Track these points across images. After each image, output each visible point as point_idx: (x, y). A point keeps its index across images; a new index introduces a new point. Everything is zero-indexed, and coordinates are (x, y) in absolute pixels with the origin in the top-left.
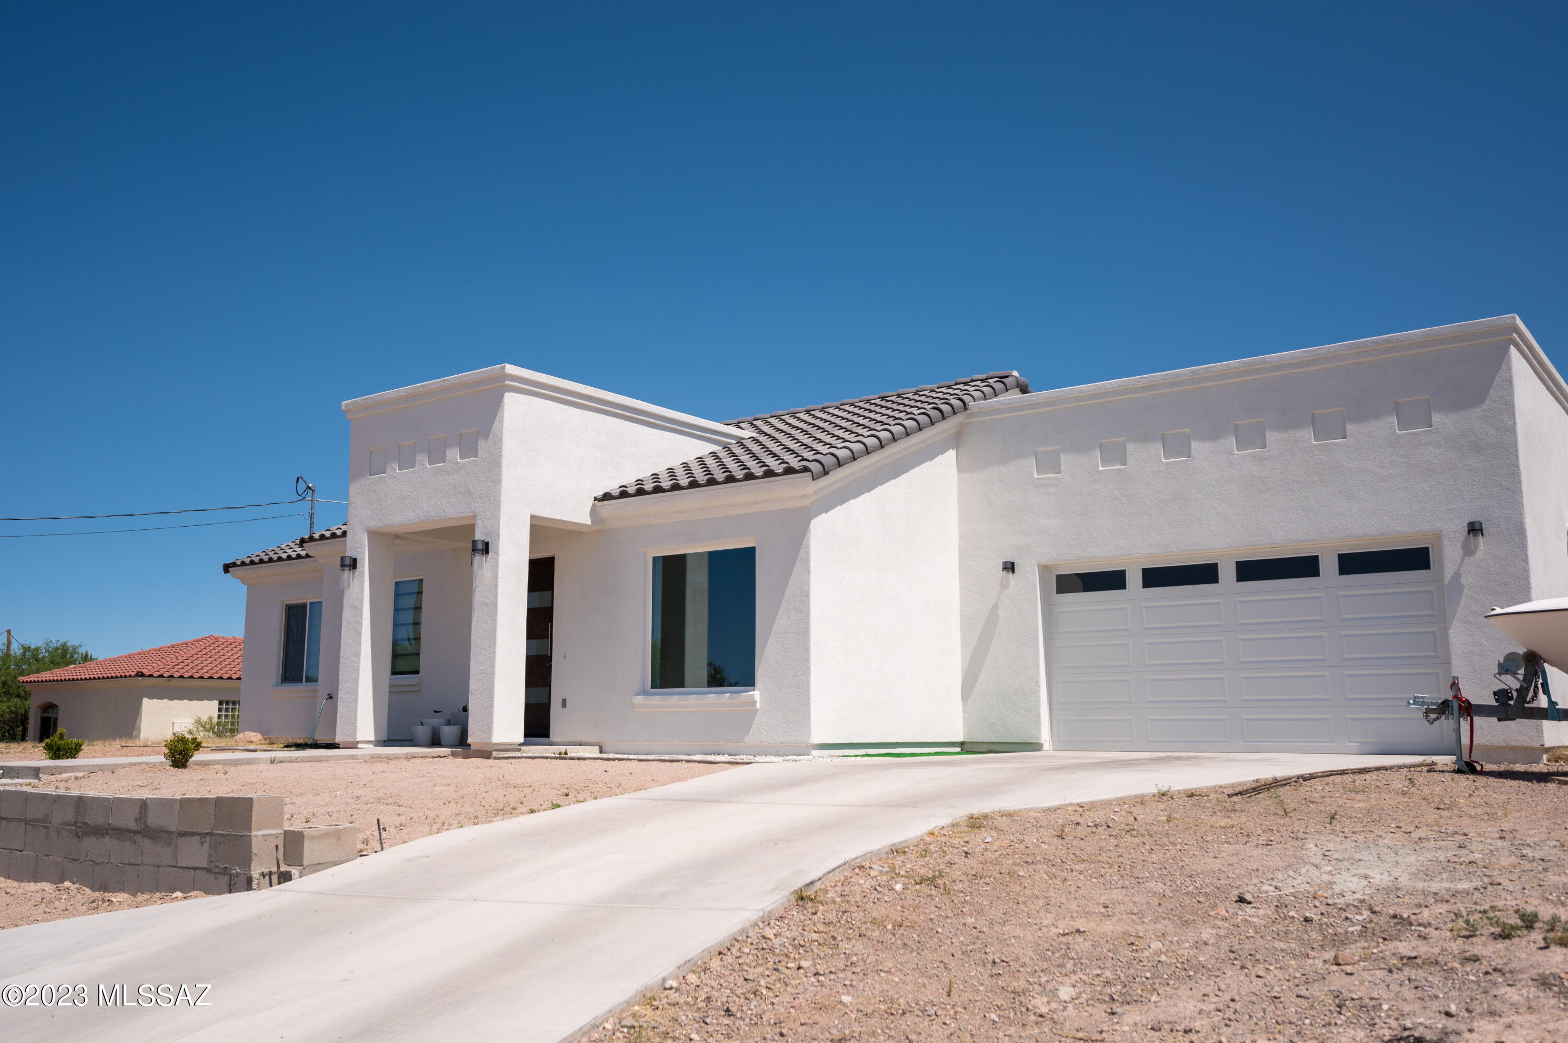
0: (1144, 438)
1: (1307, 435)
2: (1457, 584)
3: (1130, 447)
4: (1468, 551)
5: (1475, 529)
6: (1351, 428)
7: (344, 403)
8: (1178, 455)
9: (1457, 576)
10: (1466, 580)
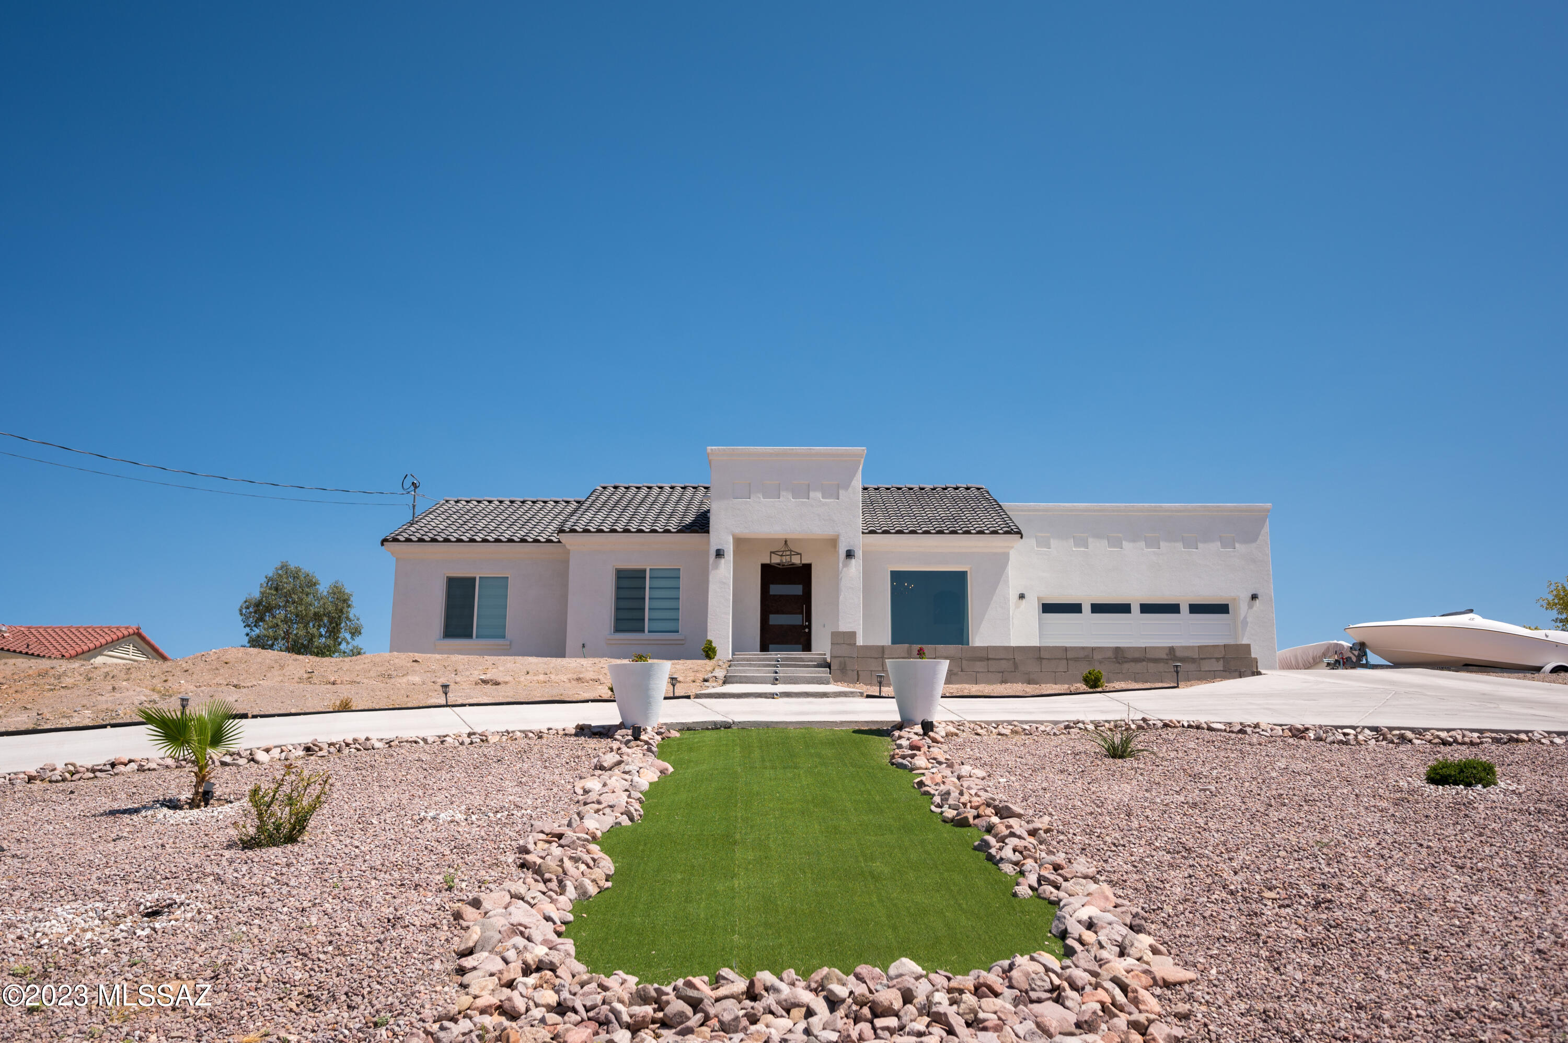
0: (1098, 536)
1: (1179, 545)
2: (1245, 623)
3: (1090, 540)
4: (1250, 607)
5: (1254, 597)
6: (1200, 545)
7: (709, 448)
8: (1115, 546)
9: (1245, 618)
10: (1249, 620)
